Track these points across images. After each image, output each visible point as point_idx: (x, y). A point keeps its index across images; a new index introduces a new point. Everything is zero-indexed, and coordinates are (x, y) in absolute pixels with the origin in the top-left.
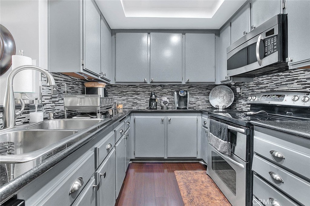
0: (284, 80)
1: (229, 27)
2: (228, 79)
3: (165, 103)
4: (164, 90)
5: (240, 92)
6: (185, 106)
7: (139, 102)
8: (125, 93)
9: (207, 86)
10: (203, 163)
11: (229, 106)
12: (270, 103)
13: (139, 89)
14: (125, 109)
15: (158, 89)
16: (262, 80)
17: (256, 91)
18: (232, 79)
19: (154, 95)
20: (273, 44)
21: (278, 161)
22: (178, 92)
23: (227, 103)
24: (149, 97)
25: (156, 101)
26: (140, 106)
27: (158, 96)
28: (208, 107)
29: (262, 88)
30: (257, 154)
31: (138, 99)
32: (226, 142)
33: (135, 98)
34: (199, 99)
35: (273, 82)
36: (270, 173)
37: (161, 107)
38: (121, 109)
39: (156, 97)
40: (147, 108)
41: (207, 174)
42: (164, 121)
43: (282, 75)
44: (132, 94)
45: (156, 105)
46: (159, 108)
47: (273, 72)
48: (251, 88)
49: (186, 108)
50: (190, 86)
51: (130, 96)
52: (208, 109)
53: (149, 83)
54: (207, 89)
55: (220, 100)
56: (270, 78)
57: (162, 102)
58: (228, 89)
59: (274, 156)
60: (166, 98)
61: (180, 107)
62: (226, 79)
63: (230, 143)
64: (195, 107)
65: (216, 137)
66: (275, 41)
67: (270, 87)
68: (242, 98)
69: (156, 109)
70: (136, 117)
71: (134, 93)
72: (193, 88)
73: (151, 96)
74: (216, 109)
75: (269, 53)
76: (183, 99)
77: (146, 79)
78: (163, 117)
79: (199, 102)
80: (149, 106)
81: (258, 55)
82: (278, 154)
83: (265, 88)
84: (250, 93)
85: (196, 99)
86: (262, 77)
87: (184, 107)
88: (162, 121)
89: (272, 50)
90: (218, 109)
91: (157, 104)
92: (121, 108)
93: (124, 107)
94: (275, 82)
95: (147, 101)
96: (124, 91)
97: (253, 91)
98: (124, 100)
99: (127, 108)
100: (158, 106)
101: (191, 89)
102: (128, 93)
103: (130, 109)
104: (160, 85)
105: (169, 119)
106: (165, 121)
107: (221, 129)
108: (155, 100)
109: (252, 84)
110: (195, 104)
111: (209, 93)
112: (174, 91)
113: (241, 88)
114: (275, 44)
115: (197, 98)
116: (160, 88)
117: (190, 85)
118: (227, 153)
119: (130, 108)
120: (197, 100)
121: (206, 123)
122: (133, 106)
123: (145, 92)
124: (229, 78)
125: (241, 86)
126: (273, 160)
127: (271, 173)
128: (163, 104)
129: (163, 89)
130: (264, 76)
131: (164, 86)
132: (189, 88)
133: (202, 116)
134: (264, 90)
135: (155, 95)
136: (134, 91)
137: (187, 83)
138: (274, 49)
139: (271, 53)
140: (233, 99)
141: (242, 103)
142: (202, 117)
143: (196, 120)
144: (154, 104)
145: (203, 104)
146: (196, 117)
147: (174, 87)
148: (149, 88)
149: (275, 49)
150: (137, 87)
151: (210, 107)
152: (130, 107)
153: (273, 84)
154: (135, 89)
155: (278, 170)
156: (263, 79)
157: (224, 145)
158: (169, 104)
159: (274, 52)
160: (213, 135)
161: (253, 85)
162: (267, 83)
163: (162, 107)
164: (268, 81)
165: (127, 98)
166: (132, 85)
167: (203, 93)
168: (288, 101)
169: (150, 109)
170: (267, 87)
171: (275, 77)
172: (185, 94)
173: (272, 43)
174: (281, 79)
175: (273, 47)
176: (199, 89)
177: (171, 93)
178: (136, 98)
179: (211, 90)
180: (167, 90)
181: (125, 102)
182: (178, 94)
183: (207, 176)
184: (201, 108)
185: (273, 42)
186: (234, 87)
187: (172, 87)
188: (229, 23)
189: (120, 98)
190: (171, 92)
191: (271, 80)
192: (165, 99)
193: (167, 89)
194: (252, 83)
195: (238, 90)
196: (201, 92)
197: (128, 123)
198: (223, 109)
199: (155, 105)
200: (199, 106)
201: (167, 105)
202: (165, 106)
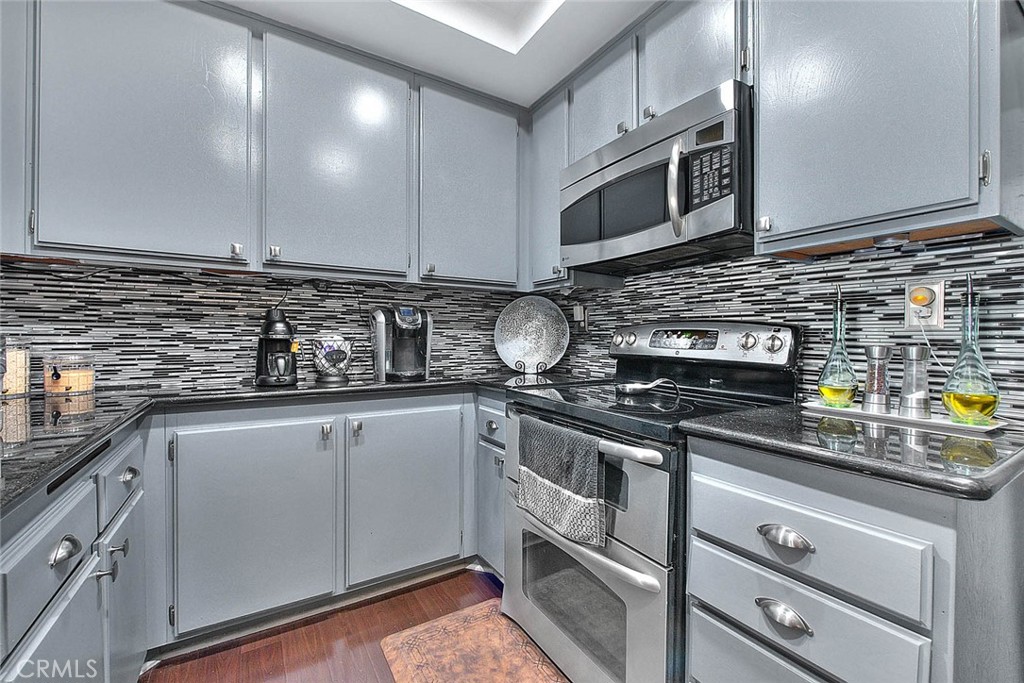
0: (707, 289)
1: (566, 104)
2: (562, 275)
3: (335, 356)
4: (328, 303)
5: (584, 321)
6: (416, 367)
7: (197, 355)
8: (108, 312)
9: (486, 297)
10: (478, 568)
11: (554, 364)
12: (680, 356)
13: (199, 293)
14: (107, 393)
15: (302, 296)
16: (649, 286)
17: (629, 317)
18: (572, 276)
19: (283, 320)
20: (720, 170)
21: (789, 560)
22: (390, 314)
23: (549, 353)
24: (258, 330)
25: (292, 351)
26: (205, 372)
27: (300, 328)
28: (490, 366)
29: (647, 310)
30: (702, 536)
31: (194, 340)
32: (590, 501)
33: (174, 337)
34: (462, 341)
35: (677, 294)
36: (759, 602)
37: (313, 376)
38: (84, 393)
39: (291, 330)
40: (245, 383)
41: (504, 615)
42: (333, 436)
43: (702, 275)
44: (158, 315)
45: (292, 368)
46: (304, 380)
47: (678, 263)
48: (615, 309)
49: (420, 378)
50: (430, 292)
51: (143, 325)
52: (490, 376)
53: (255, 266)
54: (486, 306)
55: (526, 343)
56: (668, 279)
57: (321, 354)
58: (551, 309)
59: (773, 544)
60: (336, 337)
61: (398, 373)
62: (555, 276)
63: (602, 501)
64: (449, 368)
65: (547, 482)
66: (726, 162)
67: (669, 307)
68: (589, 337)
69: (293, 385)
70: (183, 432)
71: (172, 309)
72: (441, 302)
73: (269, 326)
74: (516, 373)
75: (706, 198)
76: (409, 341)
77: (237, 246)
78: (326, 420)
79: (462, 352)
80: (259, 373)
81: (673, 202)
82: (789, 536)
83: (656, 307)
84: (612, 325)
85: (450, 341)
86: (648, 278)
87: (415, 373)
88: (325, 435)
89: (716, 189)
90: (524, 373)
91: (295, 361)
92: (82, 388)
93: (102, 383)
94: (683, 294)
95: (242, 349)
96: (105, 296)
97: (622, 319)
98: (98, 346)
99: (122, 388)
100: (299, 371)
101: (434, 303)
102: (128, 308)
103: (144, 392)
104: (313, 282)
105: (356, 423)
106: (337, 438)
107: (571, 453)
108: (286, 345)
109: (617, 296)
110: (446, 357)
111: (492, 322)
112: (375, 309)
113: (585, 309)
114: (726, 171)
115: (454, 338)
116: (308, 293)
117: (433, 289)
118: (594, 542)
119: (141, 387)
120: (455, 345)
121: (494, 426)
122: (160, 374)
123: (233, 308)
124: (564, 274)
125: (586, 301)
126: (770, 558)
127: (761, 603)
128: (324, 361)
129: (324, 298)
130: (653, 275)
131: (329, 283)
132: (428, 298)
133: (476, 401)
134: (652, 316)
135: (287, 325)
136: (170, 303)
137: (428, 278)
138: (721, 187)
139: (712, 200)
140: (566, 342)
141: (589, 355)
142: (477, 409)
143: (458, 419)
144: (281, 362)
145: (473, 357)
146: (457, 407)
147: (370, 292)
148: (254, 289)
149: (726, 187)
150: (189, 282)
151: (496, 366)
152: (144, 382)
153: (677, 297)
154: (175, 290)
155: (789, 591)
156: (649, 282)
157: (586, 512)
158: (353, 360)
159: (722, 197)
160: (534, 474)
161: (622, 300)
162: (662, 297)
163: (321, 378)
164: (665, 290)
165: (122, 336)
166: (157, 273)
167: (472, 321)
168: (728, 348)
169: (263, 386)
170: (662, 306)
171: (682, 280)
172: (420, 321)
173: (714, 167)
174: (699, 284)
175: (720, 182)
176: (460, 305)
177: (356, 317)
178: (181, 337)
179: (498, 309)
180: (344, 302)
181: (110, 356)
182: (391, 323)
183: (504, 621)
184: (466, 372)
185: (717, 166)
186: (566, 302)
187: (361, 292)
188: (564, 89)
189: (75, 333)
190: (359, 311)
191: (674, 287)
192: (333, 340)
193: (342, 298)
194: (618, 293)
195: (578, 312)
196: (467, 315)
197: (129, 477)
198: (538, 374)
199: (285, 369)
200: (460, 364)
201: (342, 365)
202: (333, 370)
